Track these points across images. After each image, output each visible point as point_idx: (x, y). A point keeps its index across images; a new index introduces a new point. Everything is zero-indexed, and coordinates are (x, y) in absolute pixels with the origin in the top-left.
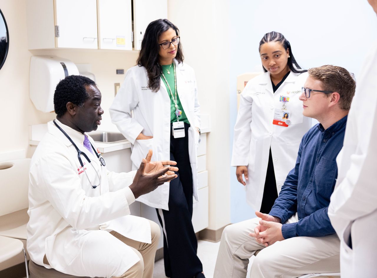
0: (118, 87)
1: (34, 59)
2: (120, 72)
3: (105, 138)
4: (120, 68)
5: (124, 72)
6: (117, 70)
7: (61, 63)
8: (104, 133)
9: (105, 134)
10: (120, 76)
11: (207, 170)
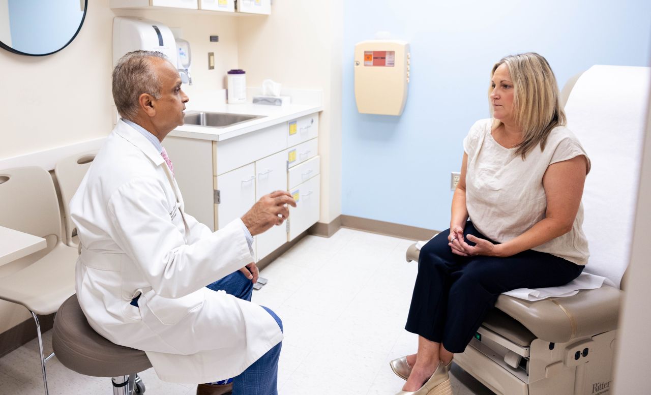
0: (212, 57)
1: (117, 20)
2: (214, 39)
3: (203, 120)
4: (214, 34)
5: (218, 39)
6: (211, 37)
7: (153, 26)
8: (202, 113)
9: (203, 115)
10: (214, 43)
11: (318, 154)
